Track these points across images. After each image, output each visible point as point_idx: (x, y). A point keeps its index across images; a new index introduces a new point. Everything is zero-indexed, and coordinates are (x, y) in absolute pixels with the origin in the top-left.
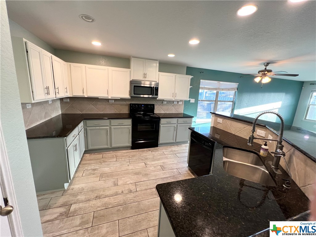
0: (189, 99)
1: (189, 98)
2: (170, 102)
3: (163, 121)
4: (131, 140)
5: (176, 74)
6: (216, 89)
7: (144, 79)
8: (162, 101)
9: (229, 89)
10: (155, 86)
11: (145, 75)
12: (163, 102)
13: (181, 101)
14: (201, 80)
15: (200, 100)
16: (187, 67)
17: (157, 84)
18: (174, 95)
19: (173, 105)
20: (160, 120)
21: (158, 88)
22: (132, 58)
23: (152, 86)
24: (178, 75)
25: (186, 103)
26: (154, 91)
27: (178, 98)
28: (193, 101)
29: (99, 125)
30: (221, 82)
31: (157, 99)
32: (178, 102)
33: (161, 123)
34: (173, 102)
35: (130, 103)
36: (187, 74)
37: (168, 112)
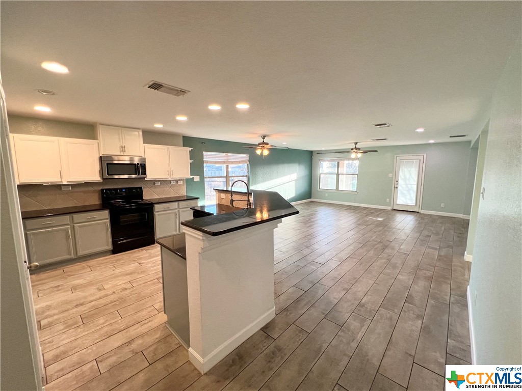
0: (192, 177)
1: (191, 175)
2: (165, 182)
3: (157, 207)
4: (110, 240)
5: (168, 146)
6: (224, 162)
7: (122, 154)
8: (154, 182)
9: (239, 162)
10: (140, 163)
11: (123, 149)
12: (154, 184)
13: (180, 180)
14: (204, 153)
15: (206, 177)
16: (184, 137)
17: (144, 160)
18: (170, 172)
19: (170, 185)
20: (153, 206)
21: (145, 165)
22: (100, 126)
23: (136, 163)
24: (171, 147)
25: (189, 182)
26: (140, 168)
27: (176, 176)
28: (197, 178)
29: (51, 225)
30: (229, 154)
31: (146, 179)
32: (177, 181)
33: (156, 211)
34: (170, 181)
35: (101, 188)
36: (183, 146)
37: (164, 197)
